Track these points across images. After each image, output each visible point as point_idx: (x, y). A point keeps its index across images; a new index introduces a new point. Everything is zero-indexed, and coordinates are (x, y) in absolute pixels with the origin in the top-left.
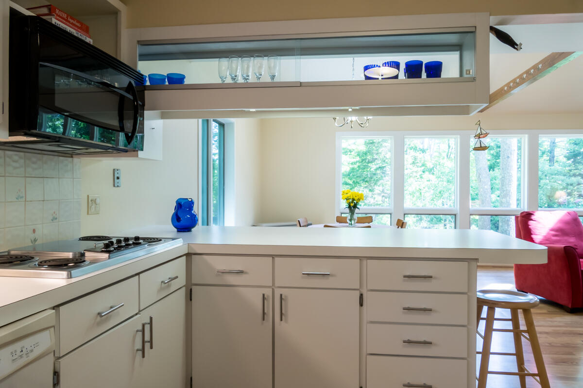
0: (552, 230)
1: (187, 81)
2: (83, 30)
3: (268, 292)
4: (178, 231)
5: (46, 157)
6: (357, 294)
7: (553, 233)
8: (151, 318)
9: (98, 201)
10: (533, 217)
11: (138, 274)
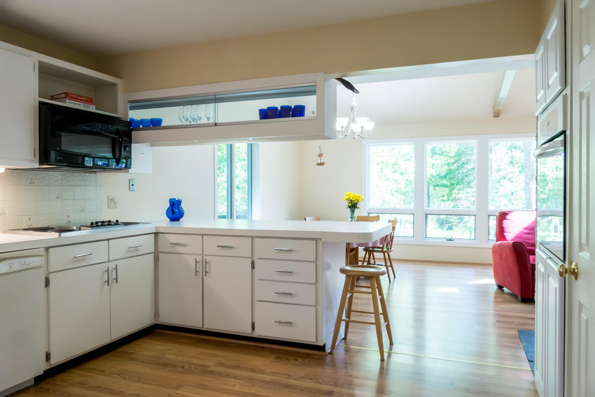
0: (526, 229)
1: (163, 124)
2: (89, 102)
3: (199, 258)
4: (171, 221)
5: (76, 174)
6: (250, 261)
7: (526, 231)
8: (116, 265)
9: (116, 200)
10: (508, 217)
11: (108, 240)
